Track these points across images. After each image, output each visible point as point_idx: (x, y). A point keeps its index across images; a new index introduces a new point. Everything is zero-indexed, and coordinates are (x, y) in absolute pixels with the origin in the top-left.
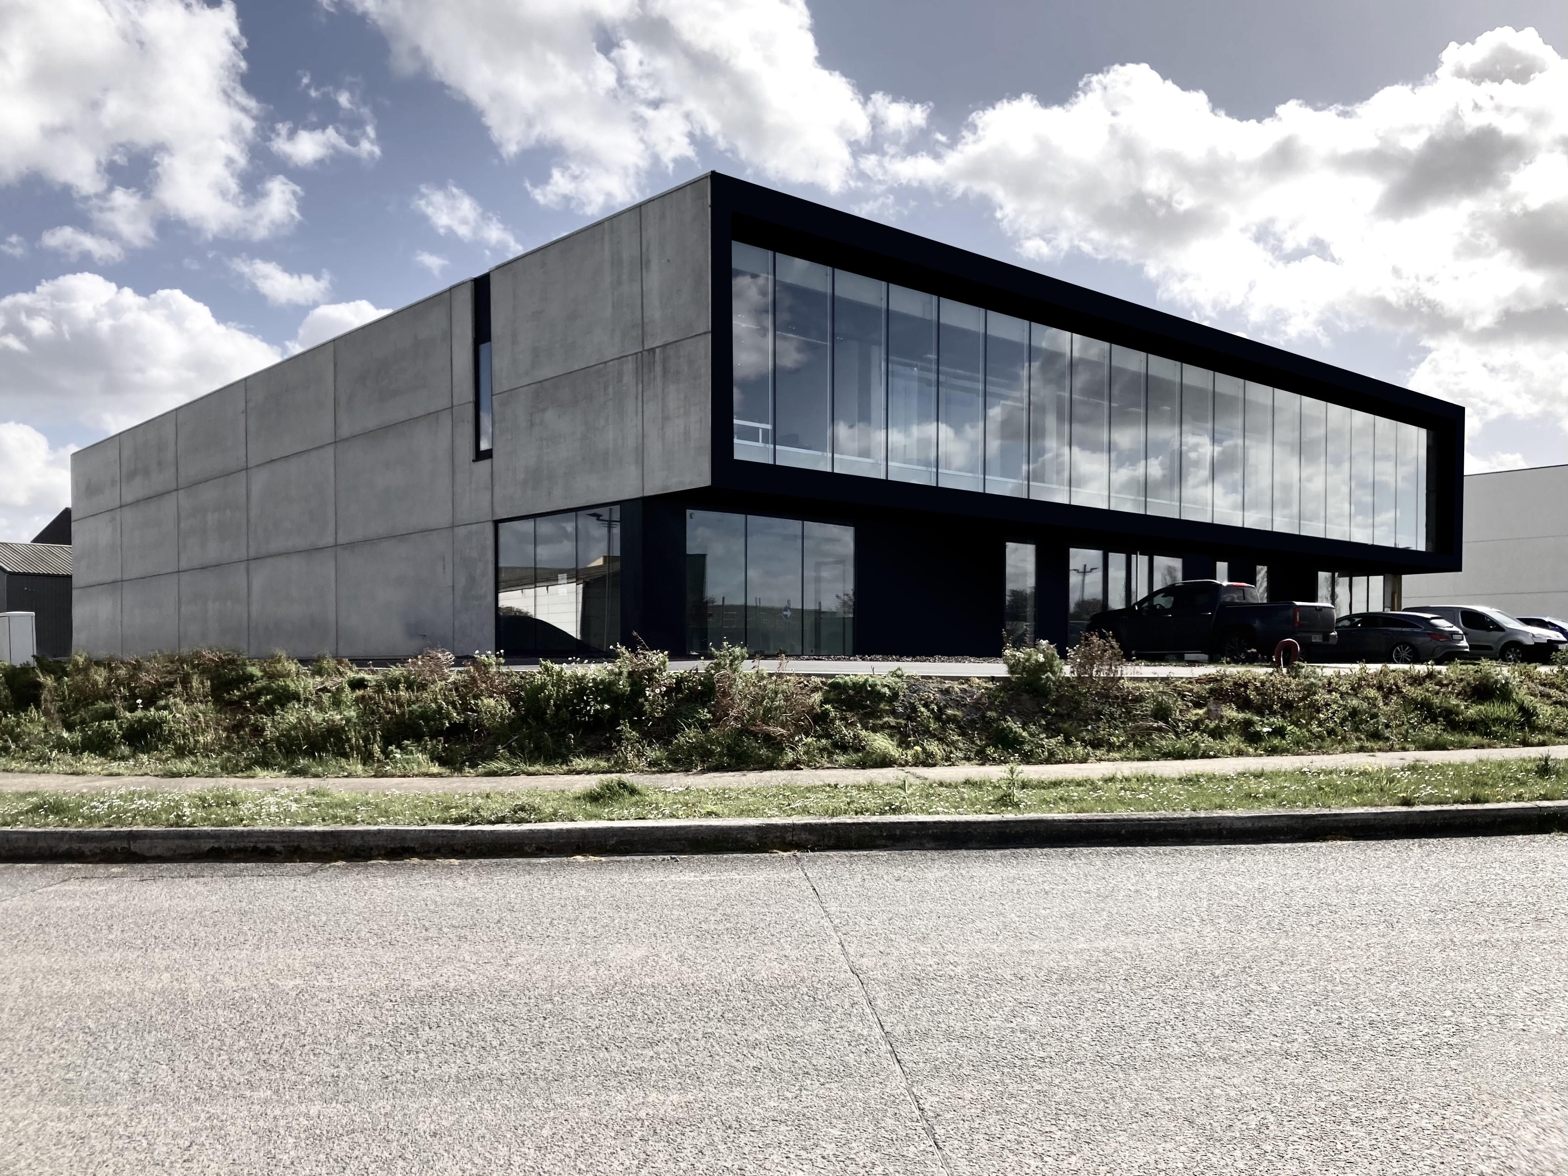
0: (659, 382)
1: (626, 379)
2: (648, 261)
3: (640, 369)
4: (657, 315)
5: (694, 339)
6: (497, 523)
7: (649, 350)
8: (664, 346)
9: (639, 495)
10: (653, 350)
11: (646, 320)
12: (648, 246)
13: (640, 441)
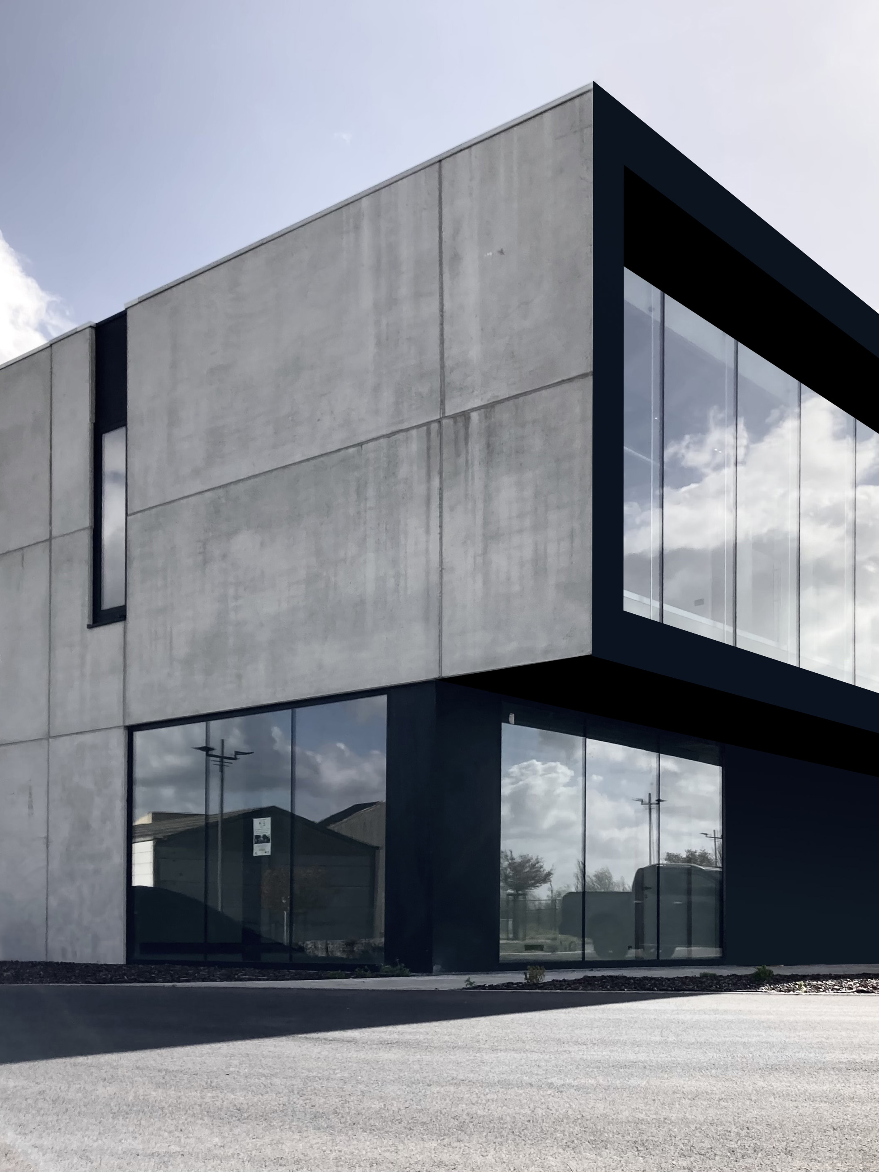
0: (478, 471)
1: (403, 471)
2: (456, 258)
3: (435, 451)
4: (475, 353)
5: (558, 389)
6: (131, 730)
7: (454, 417)
8: (489, 408)
9: (432, 674)
10: (465, 415)
11: (448, 363)
12: (457, 231)
13: (434, 578)
